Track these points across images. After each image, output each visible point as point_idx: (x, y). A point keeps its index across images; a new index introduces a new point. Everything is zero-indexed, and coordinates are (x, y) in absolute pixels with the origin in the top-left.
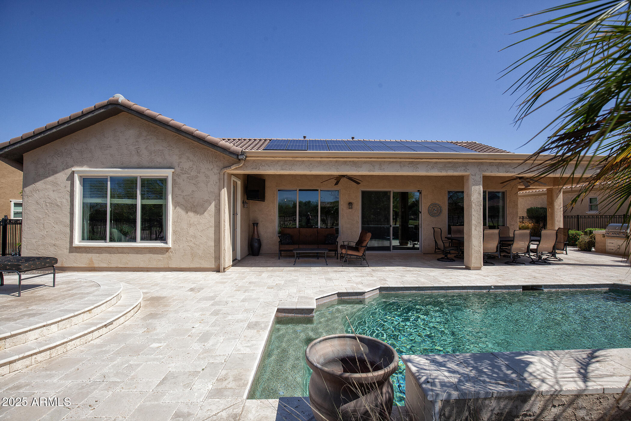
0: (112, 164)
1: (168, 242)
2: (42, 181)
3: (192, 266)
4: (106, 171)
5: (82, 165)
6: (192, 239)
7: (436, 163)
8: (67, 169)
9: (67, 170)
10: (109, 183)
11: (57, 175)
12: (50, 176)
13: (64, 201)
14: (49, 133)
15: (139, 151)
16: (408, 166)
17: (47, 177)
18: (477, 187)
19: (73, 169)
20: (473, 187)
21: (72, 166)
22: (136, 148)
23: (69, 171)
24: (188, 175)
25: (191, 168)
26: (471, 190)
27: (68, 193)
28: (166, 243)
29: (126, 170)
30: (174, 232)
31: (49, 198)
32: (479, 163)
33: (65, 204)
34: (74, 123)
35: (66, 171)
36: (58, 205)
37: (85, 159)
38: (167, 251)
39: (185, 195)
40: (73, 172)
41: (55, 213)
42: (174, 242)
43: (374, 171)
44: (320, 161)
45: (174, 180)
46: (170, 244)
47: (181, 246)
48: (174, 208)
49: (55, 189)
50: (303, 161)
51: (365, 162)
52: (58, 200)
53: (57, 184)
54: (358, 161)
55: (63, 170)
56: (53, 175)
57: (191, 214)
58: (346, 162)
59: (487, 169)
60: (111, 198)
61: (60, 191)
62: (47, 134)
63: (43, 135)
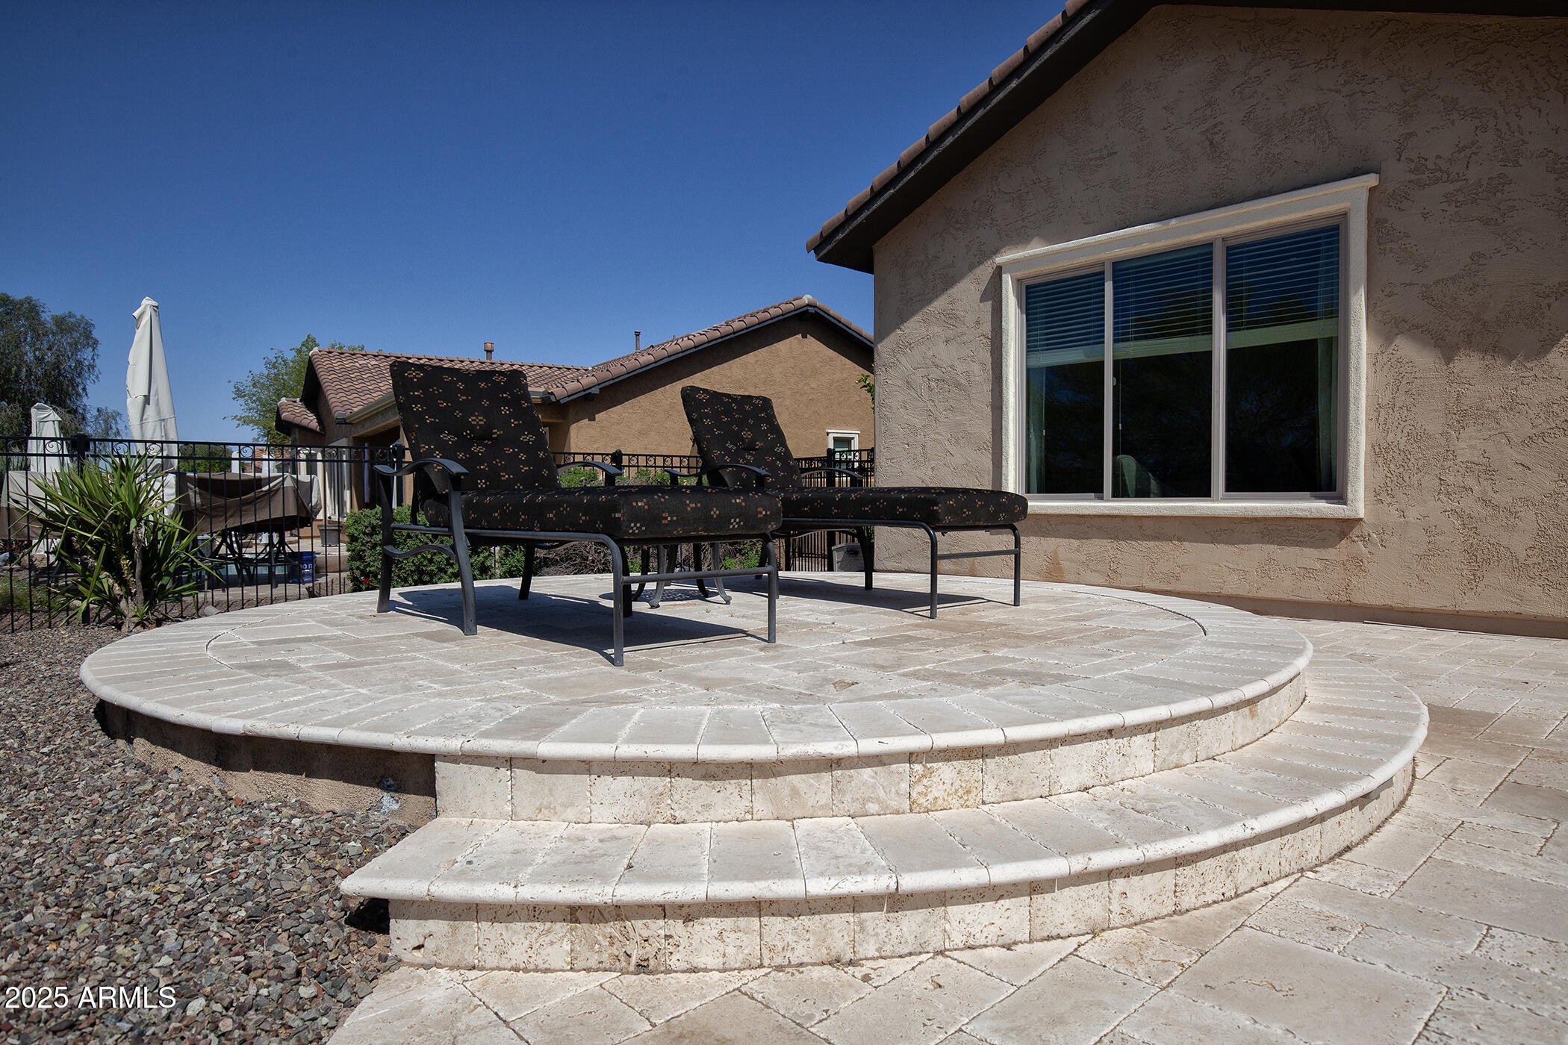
0: (1120, 213)
1: (1350, 496)
2: (917, 318)
3: (1470, 603)
4: (1101, 244)
5: (1024, 240)
6: (1470, 481)
8: (980, 263)
9: (982, 267)
10: (1109, 286)
11: (955, 291)
12: (937, 297)
13: (976, 368)
14: (936, 153)
15: (1217, 138)
17: (930, 301)
19: (999, 260)
21: (996, 251)
22: (1207, 130)
23: (985, 272)
24: (1451, 187)
25: (1464, 148)
27: (984, 341)
28: (1342, 499)
29: (1173, 222)
30: (1378, 451)
31: (937, 366)
33: (977, 378)
34: (1001, 95)
35: (978, 271)
36: (958, 385)
37: (1031, 219)
38: (1343, 535)
39: (1436, 283)
40: (999, 271)
41: (952, 409)
42: (1377, 495)
45: (1375, 224)
46: (1358, 502)
47: (1412, 514)
48: (1375, 348)
49: (950, 333)
52: (960, 369)
53: (956, 317)
55: (971, 268)
56: (944, 290)
57: (1468, 364)
60: (1115, 341)
61: (965, 338)
62: (931, 157)
63: (920, 166)
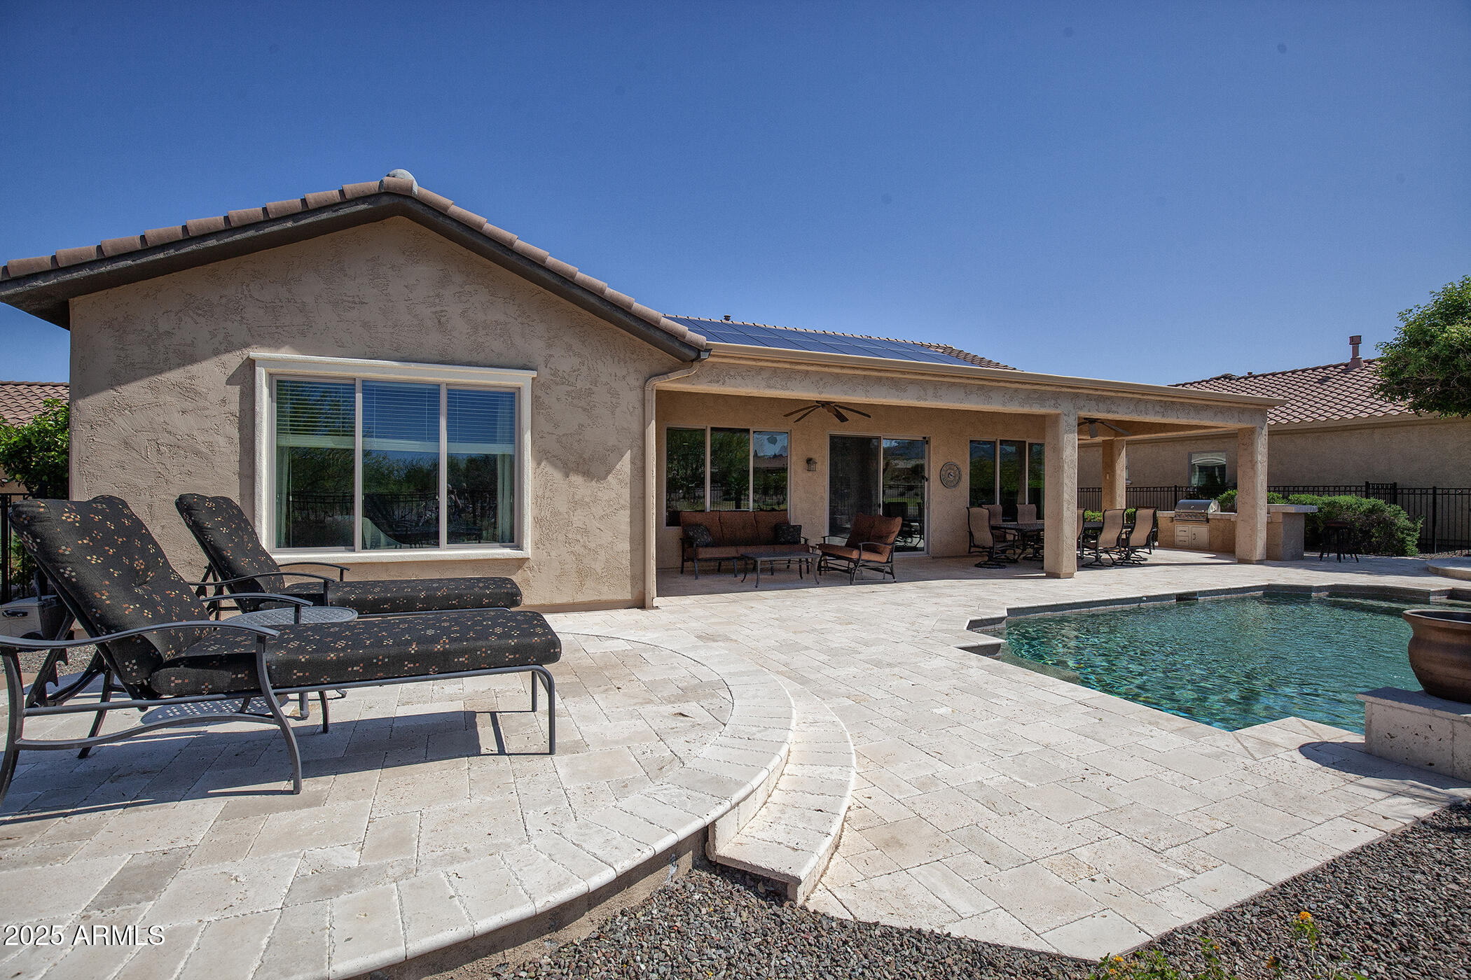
0: (369, 347)
1: (525, 546)
2: (144, 383)
3: (581, 598)
4: (356, 365)
5: (276, 344)
6: (579, 537)
7: (1016, 390)
8: (227, 351)
9: (230, 355)
10: (359, 397)
11: (194, 369)
12: (170, 369)
13: (222, 441)
14: (194, 247)
15: (443, 319)
16: (977, 394)
17: (161, 372)
18: (1071, 436)
19: (256, 353)
20: (1066, 436)
21: (247, 345)
22: (436, 312)
23: (234, 360)
24: (570, 388)
25: (574, 371)
26: (1063, 439)
27: (232, 418)
28: (519, 547)
29: (413, 365)
30: (538, 521)
31: (170, 433)
32: (1074, 393)
33: (224, 450)
34: (276, 228)
35: (226, 357)
36: (197, 453)
37: (285, 328)
38: (520, 567)
39: (564, 435)
40: (251, 364)
41: (190, 473)
42: (537, 544)
43: (926, 400)
44: (837, 374)
45: (536, 399)
46: (528, 550)
47: (553, 554)
48: (535, 465)
49: (188, 405)
50: (807, 371)
51: (912, 382)
52: (200, 438)
53: (196, 393)
54: (900, 378)
55: (216, 353)
56: (179, 366)
57: (577, 479)
58: (880, 379)
59: (1084, 406)
60: (364, 436)
61: (207, 412)
62: (188, 249)
63: (172, 252)
